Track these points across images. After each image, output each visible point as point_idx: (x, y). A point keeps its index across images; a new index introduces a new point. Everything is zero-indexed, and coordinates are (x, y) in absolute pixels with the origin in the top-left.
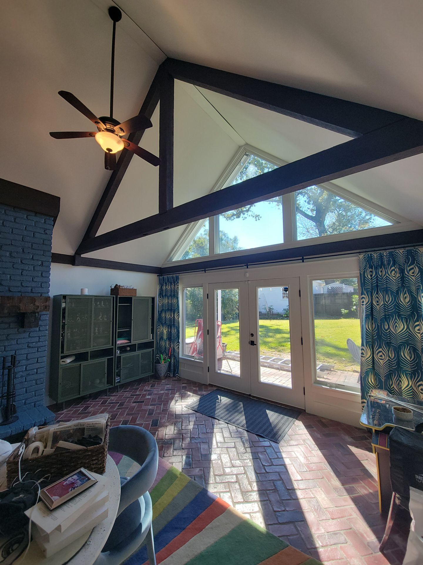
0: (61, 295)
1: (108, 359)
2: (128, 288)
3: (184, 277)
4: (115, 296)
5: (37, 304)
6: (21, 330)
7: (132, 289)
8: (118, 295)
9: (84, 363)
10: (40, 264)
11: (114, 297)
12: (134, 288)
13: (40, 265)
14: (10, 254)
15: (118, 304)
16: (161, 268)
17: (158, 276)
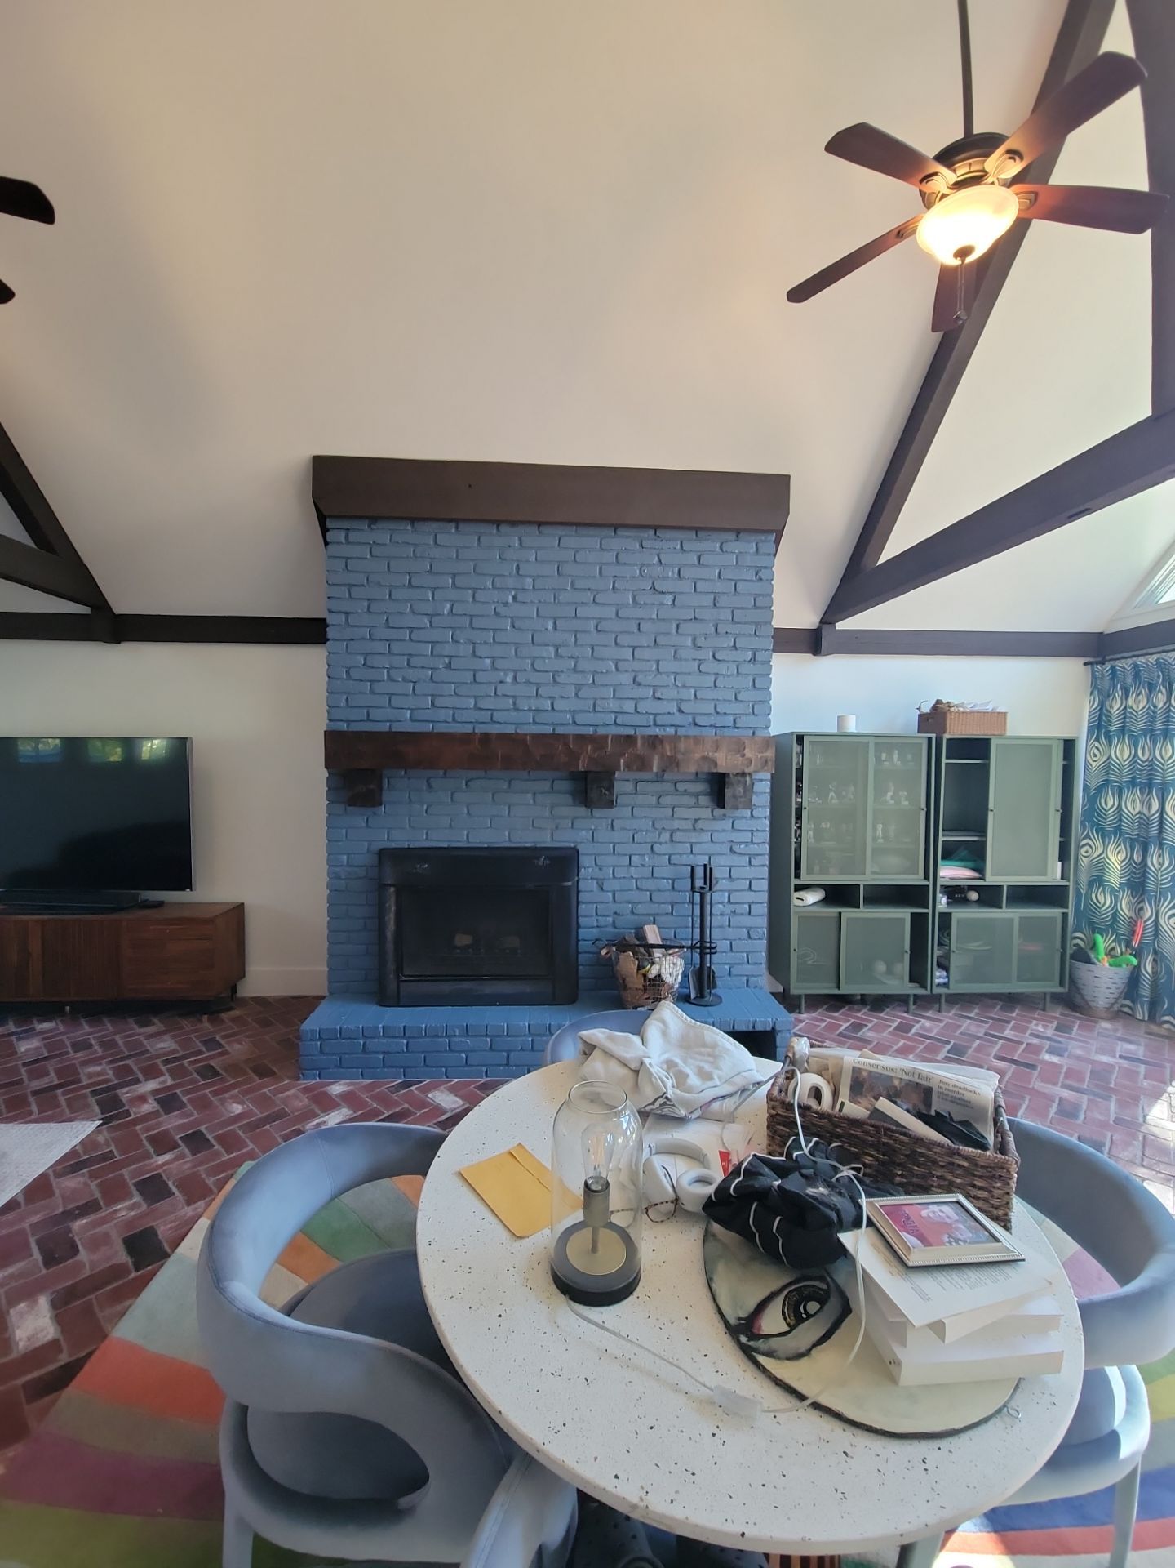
0: (792, 733)
1: (912, 914)
2: (976, 709)
4: (933, 736)
5: (748, 753)
6: (718, 812)
7: (992, 713)
8: (944, 732)
9: (848, 913)
10: (749, 659)
11: (930, 739)
12: (998, 710)
13: (750, 661)
15: (944, 761)
16: (1101, 634)
17: (1085, 664)
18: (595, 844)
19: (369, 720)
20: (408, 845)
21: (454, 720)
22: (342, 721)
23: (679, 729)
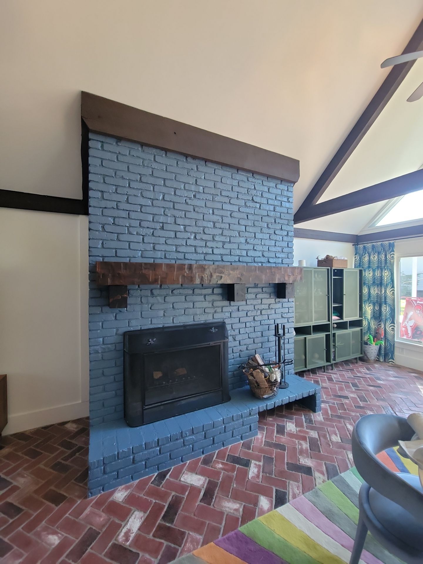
1: (326, 335)
2: (340, 258)
3: (400, 244)
6: (278, 300)
8: (332, 267)
9: (308, 337)
11: (328, 269)
12: (345, 259)
13: (286, 235)
14: (268, 225)
15: (333, 277)
16: (357, 235)
17: (353, 245)
18: (232, 319)
19: (116, 256)
20: (141, 328)
21: (165, 258)
22: (99, 256)
23: (263, 264)
